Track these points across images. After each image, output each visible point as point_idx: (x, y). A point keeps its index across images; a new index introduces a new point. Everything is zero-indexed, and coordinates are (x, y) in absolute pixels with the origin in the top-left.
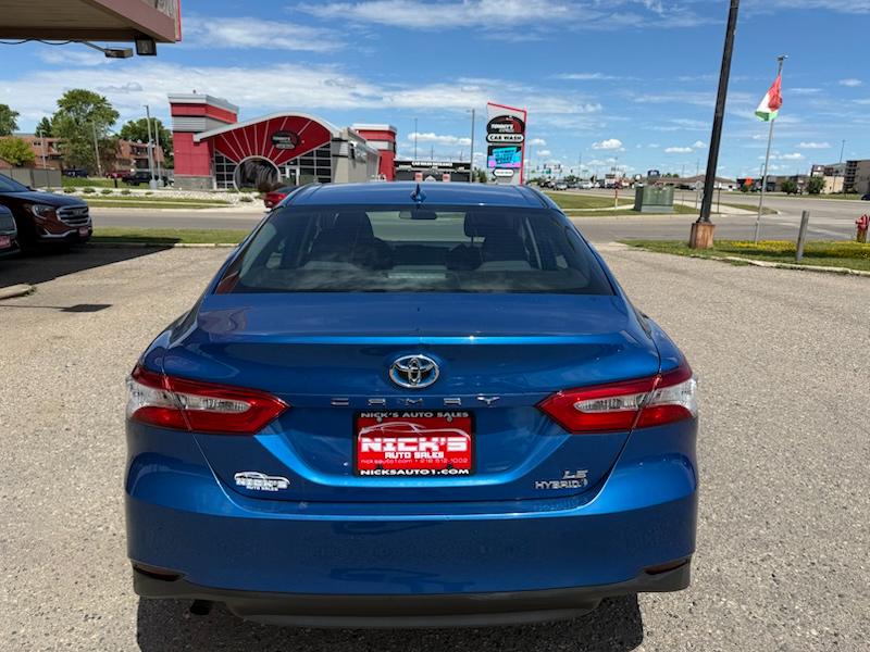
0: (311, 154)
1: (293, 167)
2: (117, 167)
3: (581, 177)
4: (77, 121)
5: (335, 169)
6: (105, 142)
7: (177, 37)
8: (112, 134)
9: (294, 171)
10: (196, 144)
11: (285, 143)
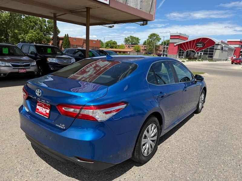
0: (208, 49)
1: (201, 53)
2: (158, 52)
4: (152, 41)
5: (215, 53)
6: (156, 46)
7: (153, 19)
8: (159, 44)
9: (201, 54)
10: (175, 46)
11: (200, 45)
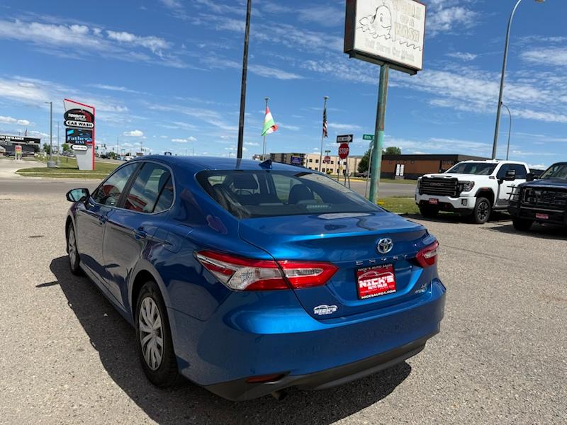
3: (120, 153)
